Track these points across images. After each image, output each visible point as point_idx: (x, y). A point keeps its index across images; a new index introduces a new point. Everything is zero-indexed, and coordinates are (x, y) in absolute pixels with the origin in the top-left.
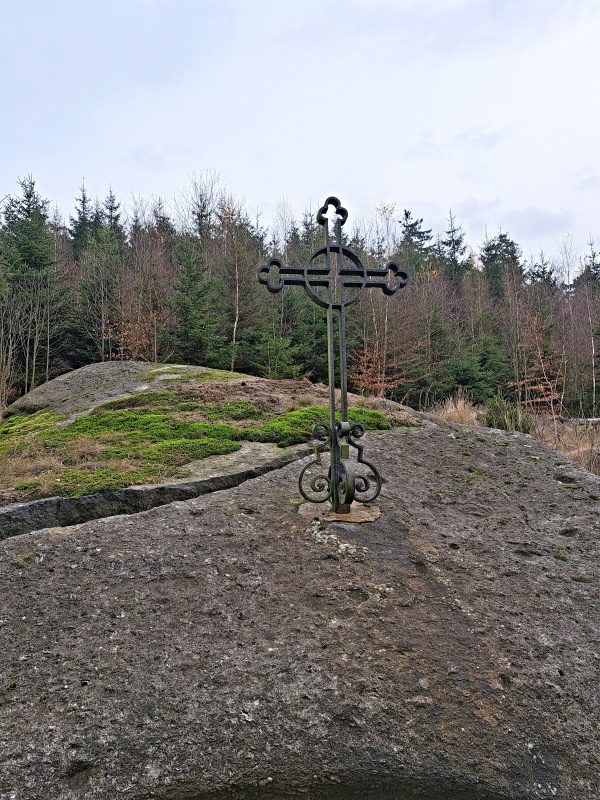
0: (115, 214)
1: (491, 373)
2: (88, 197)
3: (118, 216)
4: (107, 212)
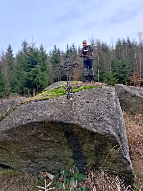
0: (74, 48)
2: (68, 45)
3: (75, 48)
4: (73, 48)
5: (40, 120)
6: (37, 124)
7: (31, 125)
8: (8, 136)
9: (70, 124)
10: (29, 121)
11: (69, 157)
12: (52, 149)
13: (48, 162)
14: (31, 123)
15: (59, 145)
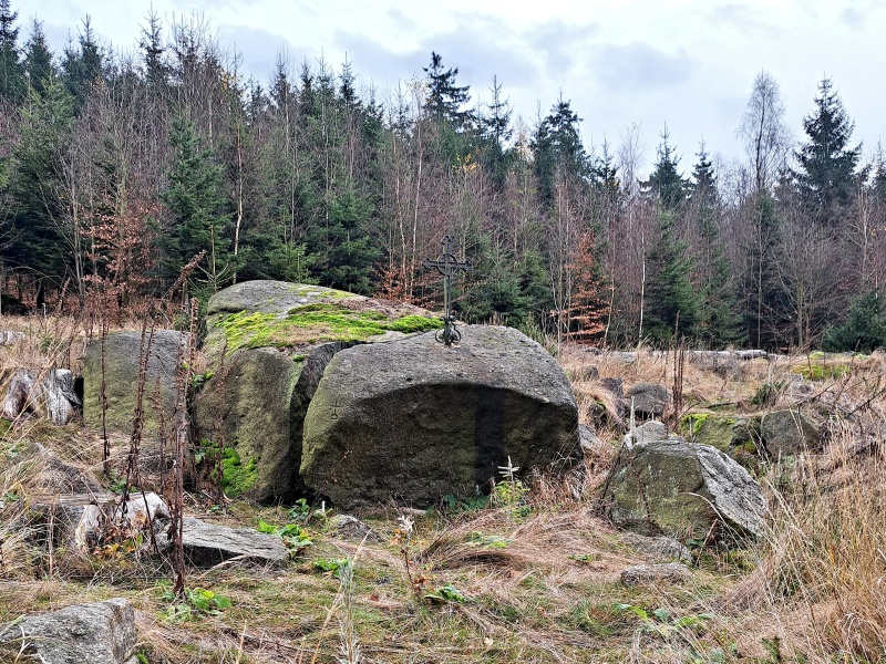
1: (531, 299)
5: (437, 382)
6: (428, 390)
7: (416, 392)
8: (364, 412)
9: (499, 390)
10: (413, 382)
11: (467, 465)
12: (432, 450)
13: (410, 483)
14: (416, 387)
15: (451, 439)
